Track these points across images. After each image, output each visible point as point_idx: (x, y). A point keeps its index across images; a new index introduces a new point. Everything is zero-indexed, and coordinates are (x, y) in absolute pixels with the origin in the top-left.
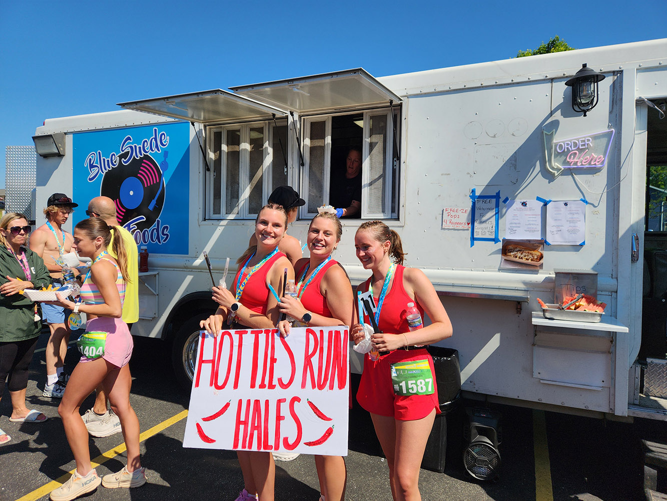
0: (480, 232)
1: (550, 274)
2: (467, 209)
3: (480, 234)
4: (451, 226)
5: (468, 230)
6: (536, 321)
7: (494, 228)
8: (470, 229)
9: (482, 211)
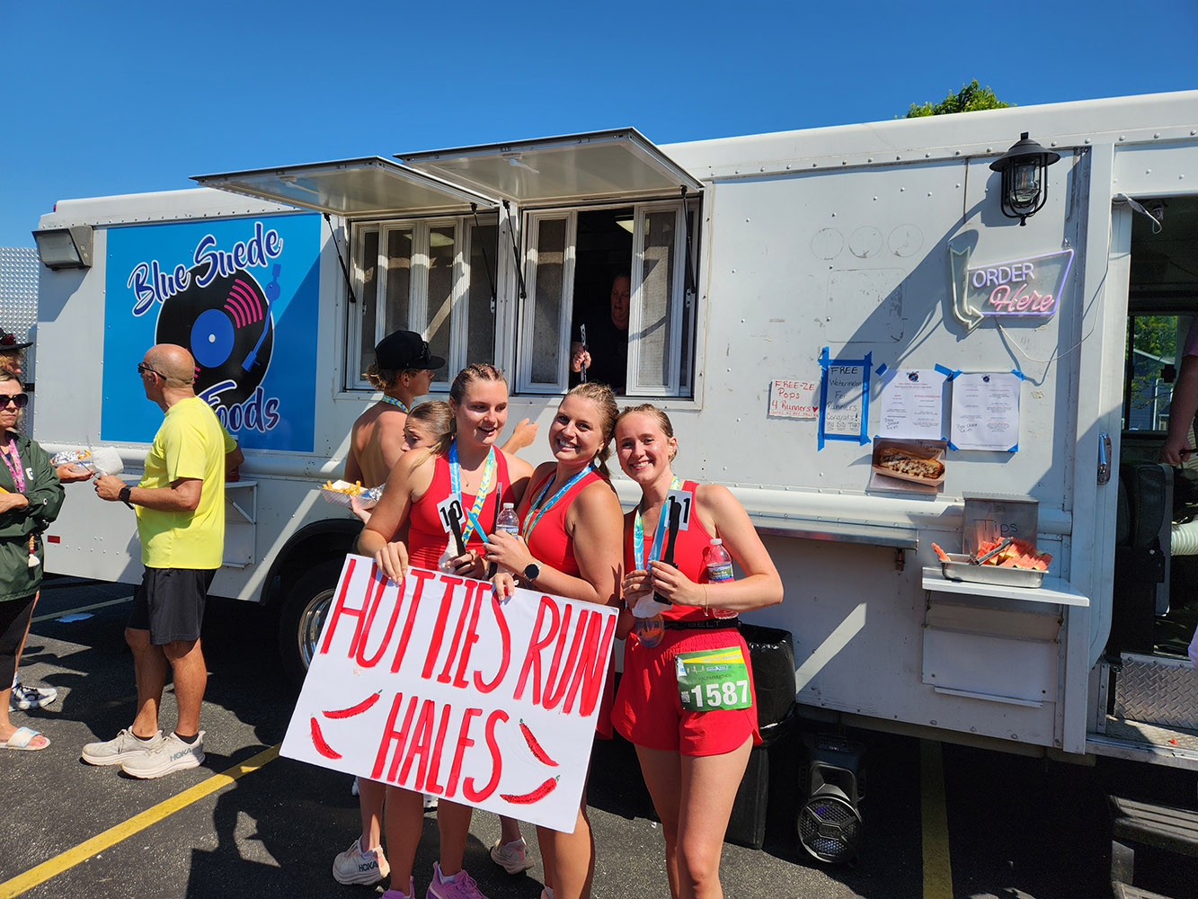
0: (835, 424)
1: (956, 501)
2: (812, 382)
3: (835, 427)
4: (785, 412)
5: (814, 419)
6: (928, 583)
7: (859, 417)
8: (818, 419)
9: (839, 388)
